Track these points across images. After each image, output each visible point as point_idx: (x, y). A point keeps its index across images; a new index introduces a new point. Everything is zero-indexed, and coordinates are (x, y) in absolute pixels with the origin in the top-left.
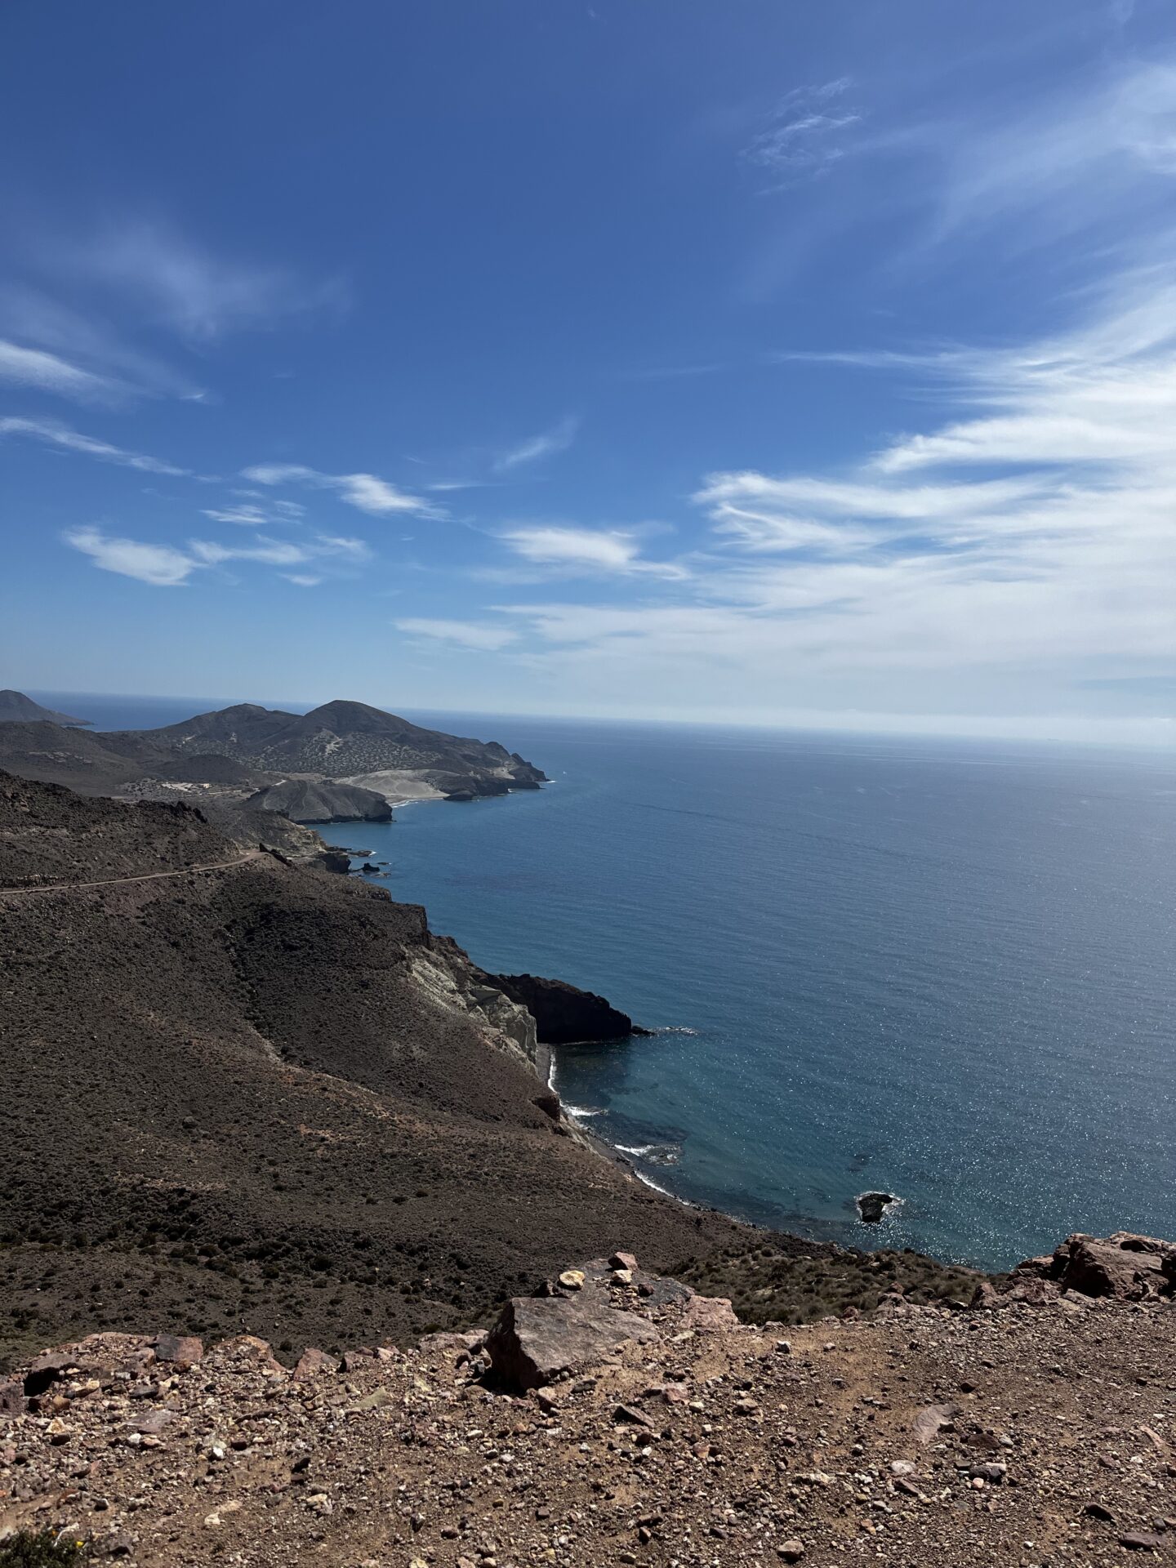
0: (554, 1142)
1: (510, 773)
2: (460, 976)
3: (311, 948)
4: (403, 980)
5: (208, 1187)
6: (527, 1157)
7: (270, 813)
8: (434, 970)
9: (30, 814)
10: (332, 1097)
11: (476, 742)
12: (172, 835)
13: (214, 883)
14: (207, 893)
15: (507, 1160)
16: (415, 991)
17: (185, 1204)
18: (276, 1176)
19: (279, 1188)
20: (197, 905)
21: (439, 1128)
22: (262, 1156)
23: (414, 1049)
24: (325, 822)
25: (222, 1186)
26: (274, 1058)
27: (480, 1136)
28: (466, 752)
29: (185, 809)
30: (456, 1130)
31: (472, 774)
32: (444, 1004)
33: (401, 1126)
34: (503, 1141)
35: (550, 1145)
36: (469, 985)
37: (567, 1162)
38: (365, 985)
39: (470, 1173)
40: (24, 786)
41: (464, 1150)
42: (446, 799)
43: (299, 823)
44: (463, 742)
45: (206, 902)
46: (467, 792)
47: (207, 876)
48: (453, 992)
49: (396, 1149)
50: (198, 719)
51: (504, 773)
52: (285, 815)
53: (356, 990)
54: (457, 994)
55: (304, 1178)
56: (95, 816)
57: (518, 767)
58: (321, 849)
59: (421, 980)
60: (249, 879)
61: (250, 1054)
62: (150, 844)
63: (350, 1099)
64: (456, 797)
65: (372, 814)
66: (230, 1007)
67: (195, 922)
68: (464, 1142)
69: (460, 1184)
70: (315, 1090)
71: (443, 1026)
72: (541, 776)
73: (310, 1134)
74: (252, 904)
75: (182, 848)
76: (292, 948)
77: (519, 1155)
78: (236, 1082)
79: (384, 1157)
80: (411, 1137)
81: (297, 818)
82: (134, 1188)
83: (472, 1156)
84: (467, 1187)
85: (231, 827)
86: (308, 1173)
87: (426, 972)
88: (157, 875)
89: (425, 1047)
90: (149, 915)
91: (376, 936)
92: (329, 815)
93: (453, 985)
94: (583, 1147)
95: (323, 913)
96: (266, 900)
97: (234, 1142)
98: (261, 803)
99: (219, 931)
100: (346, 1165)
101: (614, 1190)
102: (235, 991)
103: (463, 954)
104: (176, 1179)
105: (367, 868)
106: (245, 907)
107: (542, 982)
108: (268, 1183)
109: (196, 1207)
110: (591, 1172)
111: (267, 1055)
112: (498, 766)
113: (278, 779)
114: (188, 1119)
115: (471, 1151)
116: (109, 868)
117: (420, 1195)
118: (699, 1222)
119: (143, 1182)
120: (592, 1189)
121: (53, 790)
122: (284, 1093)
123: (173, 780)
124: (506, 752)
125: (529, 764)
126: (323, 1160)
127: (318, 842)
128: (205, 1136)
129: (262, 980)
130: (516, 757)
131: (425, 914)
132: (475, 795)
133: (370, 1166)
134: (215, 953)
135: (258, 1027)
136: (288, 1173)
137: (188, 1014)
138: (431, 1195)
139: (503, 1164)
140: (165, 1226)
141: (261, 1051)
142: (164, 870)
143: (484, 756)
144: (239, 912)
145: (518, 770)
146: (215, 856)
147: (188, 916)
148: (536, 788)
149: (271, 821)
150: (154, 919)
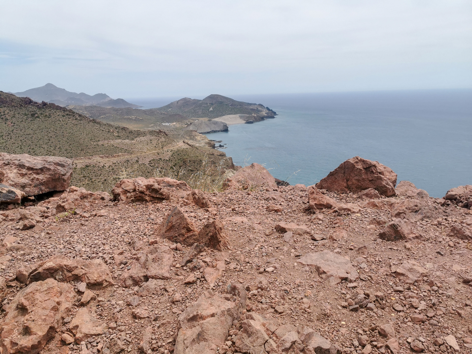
1: (266, 113)
3: (197, 171)
9: (118, 136)
11: (255, 104)
12: (158, 140)
13: (170, 154)
14: (168, 156)
20: (165, 160)
24: (208, 133)
29: (161, 132)
31: (253, 115)
40: (116, 128)
42: (245, 123)
45: (168, 159)
46: (252, 121)
47: (168, 151)
50: (172, 103)
51: (264, 113)
52: (196, 131)
56: (136, 136)
58: (207, 141)
60: (178, 152)
62: (151, 143)
64: (248, 122)
65: (222, 130)
67: (165, 165)
72: (275, 113)
75: (160, 143)
76: (192, 171)
81: (200, 132)
88: (154, 152)
90: (152, 163)
92: (210, 130)
96: (185, 157)
98: (190, 128)
105: (220, 146)
112: (262, 111)
113: (195, 120)
116: (140, 150)
121: (124, 129)
123: (165, 122)
124: (264, 107)
125: (272, 110)
127: (206, 138)
130: (267, 108)
142: (156, 150)
143: (257, 108)
144: (177, 161)
145: (268, 112)
146: (170, 145)
147: (163, 163)
148: (274, 118)
149: (192, 133)
150: (153, 164)
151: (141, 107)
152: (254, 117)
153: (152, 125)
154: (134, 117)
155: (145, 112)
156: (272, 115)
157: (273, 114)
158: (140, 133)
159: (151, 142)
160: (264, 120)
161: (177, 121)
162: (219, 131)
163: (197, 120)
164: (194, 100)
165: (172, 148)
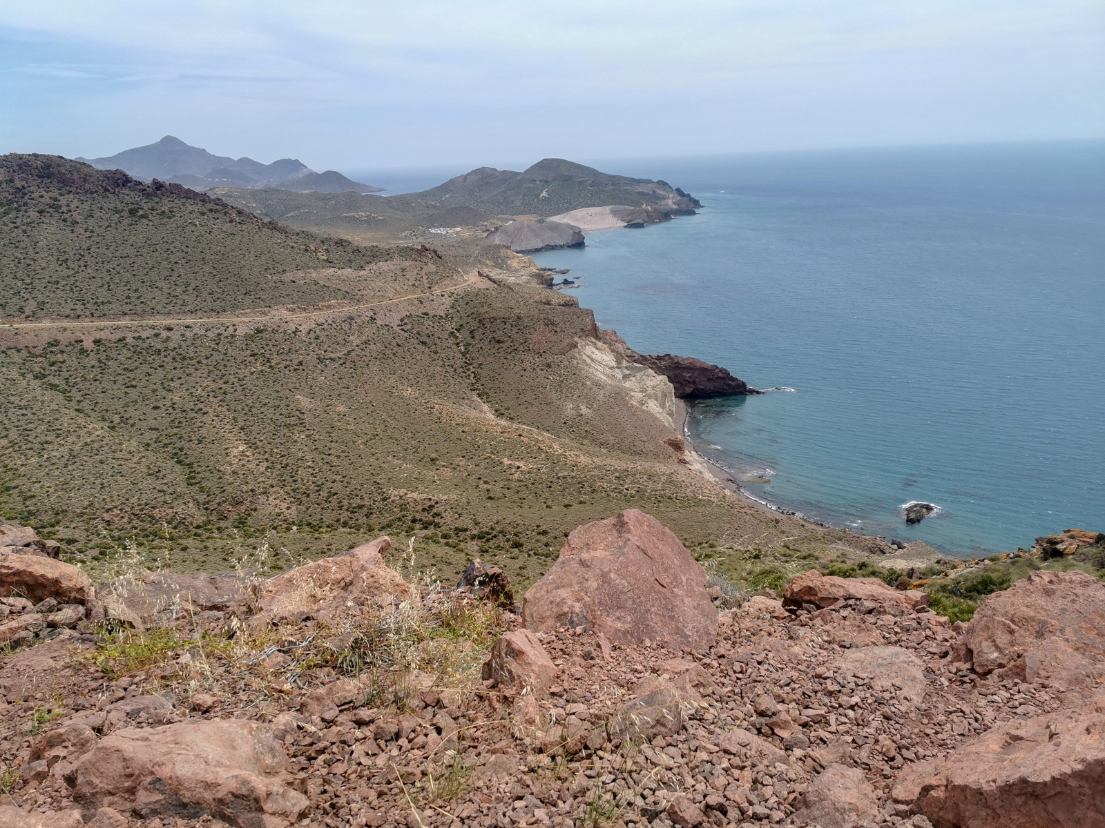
1: (674, 203)
2: (619, 357)
3: (512, 342)
4: (575, 362)
5: (445, 497)
6: (655, 479)
7: (498, 247)
8: (599, 354)
9: (327, 261)
10: (526, 440)
12: (419, 269)
13: (448, 301)
14: (443, 307)
15: (641, 480)
17: (431, 507)
18: (488, 491)
19: (490, 498)
20: (436, 316)
21: (596, 460)
22: (479, 478)
23: (582, 407)
25: (455, 496)
26: (490, 416)
27: (625, 465)
29: (427, 250)
30: (608, 461)
31: (644, 207)
32: (604, 377)
33: (571, 458)
34: (639, 468)
36: (625, 363)
37: (683, 481)
38: (549, 366)
39: (615, 488)
40: (323, 242)
41: (613, 473)
42: (625, 227)
43: (518, 252)
44: (637, 182)
45: (443, 314)
46: (640, 221)
47: (443, 295)
48: (612, 368)
49: (566, 473)
50: (452, 181)
51: (670, 202)
52: (508, 248)
53: (542, 370)
54: (617, 370)
55: (506, 492)
56: (368, 259)
58: (534, 270)
59: (589, 361)
60: (468, 298)
61: (474, 413)
62: (404, 275)
63: (537, 441)
64: (633, 225)
65: (571, 243)
66: (461, 383)
67: (436, 327)
68: (612, 469)
69: (608, 495)
70: (514, 436)
71: (602, 392)
73: (510, 464)
74: (473, 313)
75: (425, 277)
76: (499, 342)
77: (650, 477)
78: (463, 432)
79: (559, 478)
80: (577, 465)
81: (518, 249)
82: (401, 497)
83: (617, 478)
84: (613, 498)
86: (508, 489)
87: (594, 356)
88: (410, 297)
89: (590, 406)
90: (406, 324)
91: (556, 332)
93: (613, 364)
95: (519, 318)
96: (482, 310)
97: (462, 469)
98: (494, 240)
99: (452, 333)
100: (533, 484)
102: (464, 372)
103: (623, 342)
104: (426, 492)
105: (566, 282)
106: (468, 316)
107: (680, 360)
108: (484, 495)
109: (438, 509)
110: (701, 488)
111: (485, 413)
112: (665, 199)
113: (507, 220)
114: (433, 456)
115: (617, 474)
116: (379, 293)
117: (581, 502)
119: (406, 494)
120: (700, 500)
121: (340, 243)
122: (494, 439)
123: (436, 226)
124: (670, 187)
125: (688, 196)
126: (518, 481)
128: (444, 466)
129: (481, 364)
130: (678, 190)
131: (593, 315)
132: (646, 222)
133: (549, 484)
134: (450, 348)
135: (479, 395)
136: (497, 490)
137: (433, 388)
138: (588, 503)
139: (638, 483)
140: (421, 520)
141: (481, 411)
142: (414, 293)
143: (654, 192)
144: (465, 320)
145: (679, 200)
146: (447, 281)
147: (431, 323)
148: (694, 213)
149: (499, 252)
150: (409, 327)
151: (381, 190)
152: (647, 212)
153: (407, 232)
154: (363, 214)
155: (389, 201)
156: (689, 206)
157: (691, 205)
158: (378, 254)
159: (405, 273)
160: (672, 219)
161: (464, 223)
162: (562, 247)
163: (511, 220)
164: (504, 172)
165: (452, 289)
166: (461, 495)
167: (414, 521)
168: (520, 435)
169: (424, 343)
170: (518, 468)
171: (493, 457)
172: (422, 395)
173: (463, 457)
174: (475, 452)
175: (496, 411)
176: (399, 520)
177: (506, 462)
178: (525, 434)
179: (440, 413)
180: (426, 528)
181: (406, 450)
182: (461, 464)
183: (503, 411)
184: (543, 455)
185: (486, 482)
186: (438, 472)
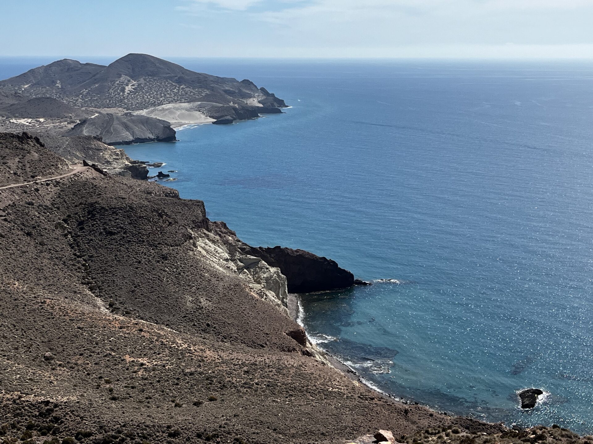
0: (303, 361)
1: (259, 102)
2: (232, 250)
3: (125, 233)
4: (191, 253)
5: (65, 399)
6: (285, 372)
7: (88, 138)
8: (212, 246)
10: (147, 335)
11: (233, 80)
12: (20, 157)
13: (53, 190)
14: (48, 197)
15: (271, 374)
16: (200, 261)
17: (50, 411)
18: (111, 390)
19: (114, 399)
20: (42, 206)
21: (222, 354)
22: (101, 378)
23: (202, 300)
24: (128, 143)
25: (75, 398)
26: (104, 310)
27: (252, 358)
28: (227, 88)
29: (28, 138)
30: (235, 355)
31: (231, 104)
32: (221, 269)
33: (196, 353)
34: (267, 361)
35: (301, 364)
36: (238, 255)
37: (312, 374)
38: (165, 258)
39: (245, 383)
41: (241, 368)
42: (214, 123)
43: (110, 144)
44: (223, 81)
45: (48, 203)
46: (229, 117)
47: (48, 185)
48: (227, 260)
49: (193, 369)
50: (32, 71)
51: (254, 102)
52: (100, 139)
53: (158, 262)
54: (230, 262)
55: (130, 391)
57: (264, 97)
58: (127, 163)
59: (204, 253)
60: (75, 188)
61: (87, 308)
62: (4, 163)
63: (159, 336)
64: (221, 121)
65: (162, 136)
66: (71, 276)
67: (41, 217)
68: (240, 363)
69: (239, 391)
70: (134, 331)
71: (221, 284)
72: (281, 103)
73: (133, 361)
74: (81, 204)
75: (28, 165)
76: (111, 234)
77: (279, 370)
78: (79, 328)
79: (185, 375)
80: (203, 361)
81: (108, 141)
82: (14, 401)
83: (246, 372)
84: (243, 393)
85: (61, 149)
86: (133, 388)
87: (207, 247)
88: (12, 186)
89: (209, 299)
90: (9, 214)
91: (170, 223)
92: (131, 138)
93: (226, 256)
94: (323, 363)
95: (131, 208)
96: (90, 200)
97: (81, 368)
98: (82, 131)
99: (59, 224)
100: (159, 381)
101: (346, 392)
102: (74, 265)
103: (232, 234)
104: (43, 395)
105: (161, 175)
106: (76, 206)
107: (289, 251)
108: (106, 396)
109: (58, 413)
110: (330, 380)
111: (99, 308)
112: (250, 97)
113: (93, 113)
114: (47, 354)
115: (245, 368)
117: (212, 399)
118: (406, 412)
119: (20, 397)
120: (330, 392)
122: (113, 334)
123: (17, 117)
124: (256, 86)
125: (273, 95)
126: (143, 379)
127: (125, 157)
128: (60, 365)
129: (92, 257)
130: (263, 90)
131: (204, 207)
132: (235, 119)
133: (176, 382)
134: (58, 239)
135: (91, 289)
136: (119, 388)
137: (42, 282)
138: (219, 400)
139: (268, 376)
140: (38, 426)
141: (95, 306)
142: (17, 181)
143: (240, 90)
144: (72, 210)
145: (264, 99)
146: (53, 170)
147: (36, 213)
148: (280, 112)
149: (90, 144)
150: (12, 217)
152: (235, 109)
156: (274, 105)
157: (276, 104)
159: (5, 161)
160: (258, 116)
162: (150, 140)
163: (97, 112)
164: (87, 64)
165: (58, 178)
166: (82, 396)
167: (30, 427)
168: (141, 330)
169: (29, 234)
170: (142, 364)
171: (113, 354)
172: (32, 289)
173: (81, 355)
174: (94, 350)
175: (111, 305)
176: (13, 426)
177: (128, 359)
178: (146, 329)
179: (52, 308)
180: (44, 434)
181: (17, 349)
182: (79, 362)
183: (118, 305)
184: (167, 351)
185: (108, 382)
186: (53, 372)
